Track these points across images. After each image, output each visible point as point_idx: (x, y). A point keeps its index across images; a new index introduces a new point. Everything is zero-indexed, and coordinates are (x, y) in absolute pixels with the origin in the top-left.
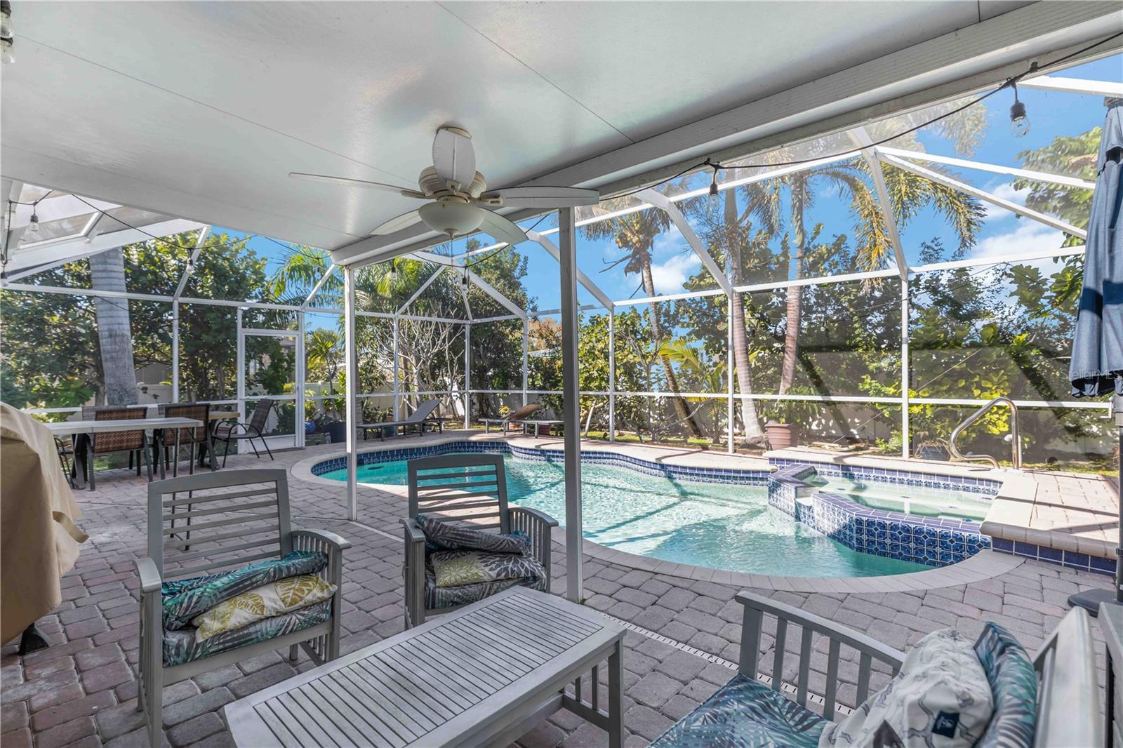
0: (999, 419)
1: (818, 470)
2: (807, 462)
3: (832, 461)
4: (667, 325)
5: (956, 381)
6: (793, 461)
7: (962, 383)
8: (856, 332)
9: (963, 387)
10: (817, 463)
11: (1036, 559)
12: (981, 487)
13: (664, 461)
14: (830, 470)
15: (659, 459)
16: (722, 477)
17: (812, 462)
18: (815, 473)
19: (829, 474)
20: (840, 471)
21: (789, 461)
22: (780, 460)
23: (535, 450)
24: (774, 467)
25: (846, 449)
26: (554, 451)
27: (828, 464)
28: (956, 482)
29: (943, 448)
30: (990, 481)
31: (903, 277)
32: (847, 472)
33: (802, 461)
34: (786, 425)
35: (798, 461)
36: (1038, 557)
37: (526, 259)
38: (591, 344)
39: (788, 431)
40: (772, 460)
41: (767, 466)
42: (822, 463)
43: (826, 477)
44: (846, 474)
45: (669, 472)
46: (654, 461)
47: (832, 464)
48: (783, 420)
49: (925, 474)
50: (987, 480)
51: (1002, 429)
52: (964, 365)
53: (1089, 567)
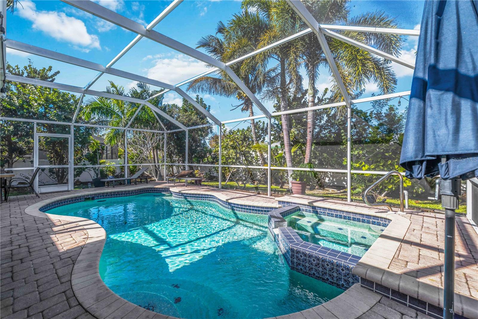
0: (406, 179)
1: (301, 208)
2: (296, 204)
3: (307, 204)
4: (262, 134)
5: (387, 161)
6: (290, 203)
7: (390, 162)
8: (343, 138)
9: (390, 164)
10: (301, 204)
11: (389, 297)
12: (381, 222)
13: (230, 201)
14: (307, 209)
15: (227, 200)
16: (256, 210)
17: (298, 204)
18: (300, 210)
19: (306, 211)
20: (311, 210)
21: (288, 203)
22: (283, 202)
23: (179, 193)
24: (280, 206)
25: (339, 192)
26: (187, 194)
27: (306, 205)
28: (369, 218)
29: (372, 195)
30: (386, 219)
31: (348, 106)
32: (315, 210)
33: (294, 203)
34: (299, 182)
35: (292, 203)
36: (390, 296)
37: (209, 106)
38: (227, 143)
39: (301, 185)
40: (280, 202)
41: (276, 205)
42: (303, 205)
43: (304, 212)
44: (314, 211)
45: (233, 207)
46: (225, 201)
47: (307, 205)
48: (298, 180)
49: (353, 213)
50: (384, 218)
51: (408, 184)
52: (391, 153)
53: (427, 311)
